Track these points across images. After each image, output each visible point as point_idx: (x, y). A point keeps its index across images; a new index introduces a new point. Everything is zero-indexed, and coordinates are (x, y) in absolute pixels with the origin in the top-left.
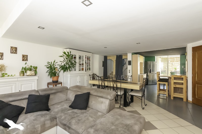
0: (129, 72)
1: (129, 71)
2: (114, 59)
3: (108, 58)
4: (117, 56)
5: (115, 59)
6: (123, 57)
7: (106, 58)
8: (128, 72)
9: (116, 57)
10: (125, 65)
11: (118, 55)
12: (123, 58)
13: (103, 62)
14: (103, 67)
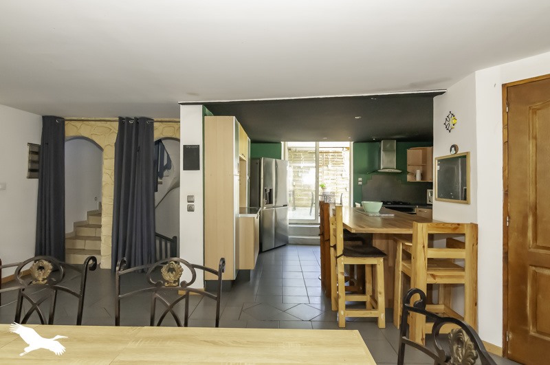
0: (190, 209)
1: (190, 199)
2: (107, 138)
3: (70, 130)
4: (123, 122)
5: (113, 138)
6: (159, 132)
7: (53, 127)
8: (183, 204)
9: (116, 125)
10: (166, 173)
11: (129, 119)
12: (157, 135)
13: (35, 151)
14: (30, 177)
